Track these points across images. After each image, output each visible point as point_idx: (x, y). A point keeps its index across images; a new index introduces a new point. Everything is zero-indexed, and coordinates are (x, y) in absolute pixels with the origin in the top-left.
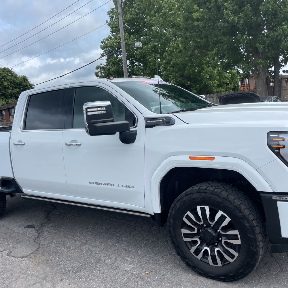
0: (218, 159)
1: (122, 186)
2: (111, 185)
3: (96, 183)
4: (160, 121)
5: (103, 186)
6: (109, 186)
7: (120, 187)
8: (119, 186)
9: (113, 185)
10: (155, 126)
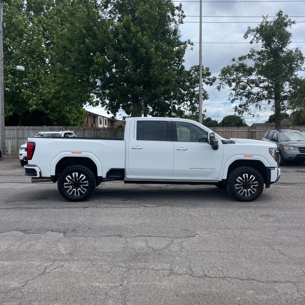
0: (254, 156)
3: (193, 168)
6: (201, 169)
9: (204, 169)
10: (228, 143)
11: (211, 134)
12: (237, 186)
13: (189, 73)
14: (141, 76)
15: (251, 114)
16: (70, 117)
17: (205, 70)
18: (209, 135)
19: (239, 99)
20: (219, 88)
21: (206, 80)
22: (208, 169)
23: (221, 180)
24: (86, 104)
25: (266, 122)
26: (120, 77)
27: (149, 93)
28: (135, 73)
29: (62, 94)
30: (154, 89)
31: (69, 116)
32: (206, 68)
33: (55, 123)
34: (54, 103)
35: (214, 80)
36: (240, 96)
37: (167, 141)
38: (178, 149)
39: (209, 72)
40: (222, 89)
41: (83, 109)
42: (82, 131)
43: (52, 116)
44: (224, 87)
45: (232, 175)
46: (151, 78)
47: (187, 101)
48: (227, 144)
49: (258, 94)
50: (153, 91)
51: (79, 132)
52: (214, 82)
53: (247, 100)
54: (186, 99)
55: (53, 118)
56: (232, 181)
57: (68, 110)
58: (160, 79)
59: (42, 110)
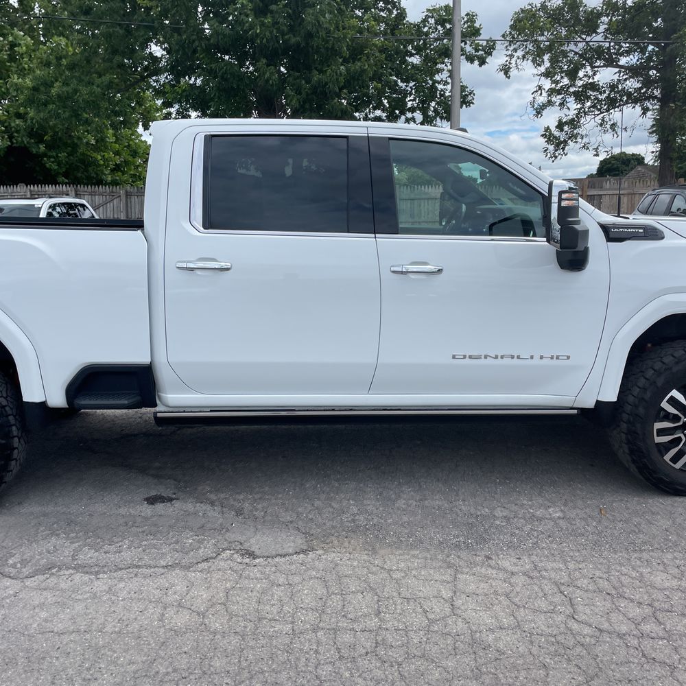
1: (542, 357)
2: (513, 357)
3: (470, 357)
4: (640, 231)
5: (489, 360)
6: (507, 361)
7: (536, 361)
8: (532, 357)
9: (518, 357)
10: (629, 239)
11: (564, 196)
12: (661, 432)
13: (418, 27)
14: (278, 29)
15: (588, 148)
16: (102, 162)
17: (466, 19)
18: (555, 199)
19: (557, 104)
20: (506, 70)
21: (468, 48)
22: (537, 357)
23: (590, 404)
24: (148, 129)
25: (591, 176)
26: (218, 34)
27: (303, 82)
28: (260, 21)
29: (54, 91)
30: (321, 72)
31: (99, 157)
32: (467, 15)
33: (61, 179)
34: (32, 119)
35: (490, 49)
36: (560, 97)
37: (348, 232)
38: (399, 269)
39: (477, 25)
40: (513, 72)
41: (141, 141)
42: (123, 198)
43: (52, 160)
44: (519, 67)
45: (642, 382)
46: (310, 35)
47: (413, 110)
48: (628, 241)
49: (613, 87)
50: (316, 77)
51: (115, 201)
52: (490, 54)
53: (580, 109)
54: (409, 105)
55: (56, 167)
56: (641, 411)
57: (93, 142)
58: (338, 40)
59: (25, 145)
